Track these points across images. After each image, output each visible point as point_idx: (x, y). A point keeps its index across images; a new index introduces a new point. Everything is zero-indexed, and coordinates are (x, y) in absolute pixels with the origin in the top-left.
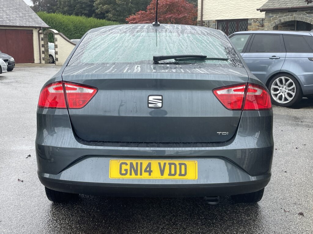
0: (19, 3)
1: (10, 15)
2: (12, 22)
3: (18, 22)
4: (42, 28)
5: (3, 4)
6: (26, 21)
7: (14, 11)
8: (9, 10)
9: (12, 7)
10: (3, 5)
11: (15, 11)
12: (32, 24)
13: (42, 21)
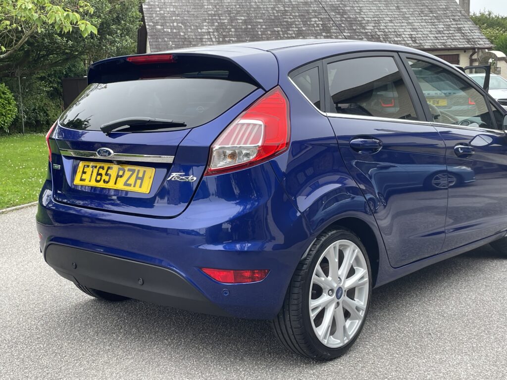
0: (444, 7)
1: (419, 30)
2: (418, 41)
3: (431, 41)
4: (476, 50)
5: (412, 10)
6: (448, 39)
7: (430, 21)
8: (420, 21)
9: (428, 15)
10: (411, 13)
11: (433, 21)
12: (456, 43)
13: (481, 37)
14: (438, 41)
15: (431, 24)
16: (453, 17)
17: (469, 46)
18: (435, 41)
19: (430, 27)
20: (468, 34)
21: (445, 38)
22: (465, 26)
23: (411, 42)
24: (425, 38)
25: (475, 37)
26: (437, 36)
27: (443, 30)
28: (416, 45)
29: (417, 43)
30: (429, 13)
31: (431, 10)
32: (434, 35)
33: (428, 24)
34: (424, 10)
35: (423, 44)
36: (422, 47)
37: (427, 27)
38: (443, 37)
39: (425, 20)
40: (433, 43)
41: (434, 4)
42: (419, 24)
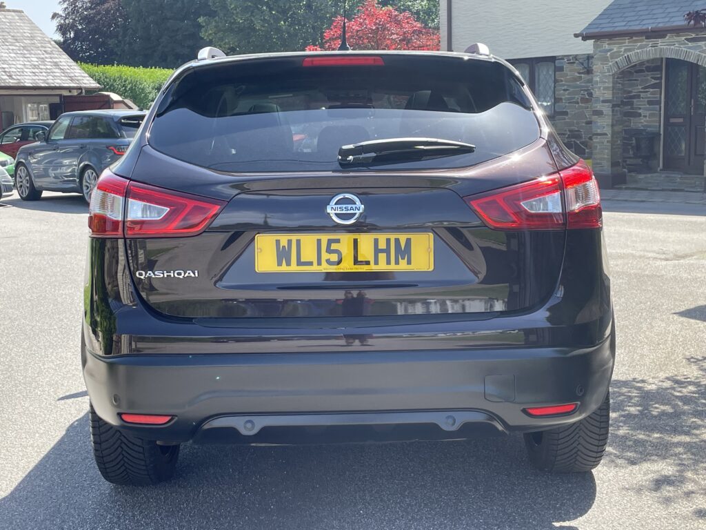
0: (29, 35)
2: (15, 77)
3: (29, 78)
4: (84, 91)
6: (48, 76)
7: (19, 52)
8: (7, 51)
9: (14, 44)
11: (22, 52)
12: (60, 82)
13: (83, 75)
14: (36, 77)
15: (21, 56)
16: (43, 49)
17: (75, 85)
18: (34, 78)
19: (22, 59)
20: (68, 71)
21: (44, 74)
22: (62, 60)
23: (7, 78)
24: (22, 74)
25: (77, 75)
26: (34, 71)
27: (37, 63)
28: (15, 81)
29: (14, 79)
30: (14, 41)
31: (15, 38)
32: (30, 70)
33: (18, 55)
34: (7, 37)
35: (22, 81)
36: (22, 85)
37: (18, 59)
38: (41, 73)
39: (13, 50)
40: (34, 80)
41: (15, 31)
42: (6, 55)
